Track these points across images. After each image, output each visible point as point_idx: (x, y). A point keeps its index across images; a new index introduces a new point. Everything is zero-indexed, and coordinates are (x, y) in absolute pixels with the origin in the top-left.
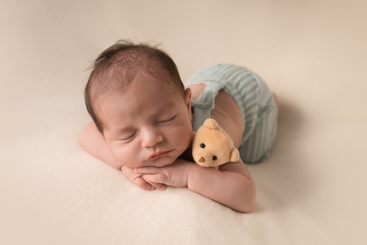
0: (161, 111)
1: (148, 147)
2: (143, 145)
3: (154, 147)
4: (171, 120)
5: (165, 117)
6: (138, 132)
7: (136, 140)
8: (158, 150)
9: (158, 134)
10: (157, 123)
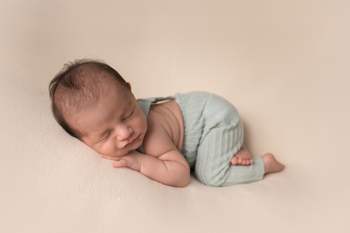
0: (125, 110)
1: (123, 140)
2: (119, 138)
3: (128, 139)
6: (112, 131)
7: (112, 136)
8: (131, 140)
9: (129, 127)
10: (123, 120)
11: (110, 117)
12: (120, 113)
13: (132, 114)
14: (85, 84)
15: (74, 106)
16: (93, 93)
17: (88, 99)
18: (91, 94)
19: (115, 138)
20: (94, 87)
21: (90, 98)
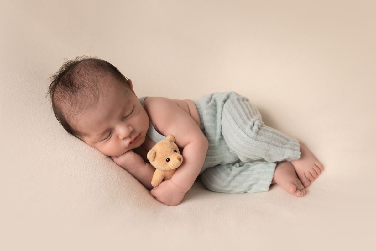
0: (124, 109)
1: (125, 139)
2: (121, 137)
3: (130, 136)
4: (132, 113)
5: (127, 113)
6: (112, 130)
7: (114, 136)
8: (133, 137)
9: (129, 126)
10: (123, 118)
11: (109, 117)
12: (119, 112)
13: (132, 112)
14: (85, 84)
15: (76, 106)
16: (93, 94)
17: (89, 100)
18: (92, 95)
19: (117, 137)
20: (94, 87)
21: (91, 99)
